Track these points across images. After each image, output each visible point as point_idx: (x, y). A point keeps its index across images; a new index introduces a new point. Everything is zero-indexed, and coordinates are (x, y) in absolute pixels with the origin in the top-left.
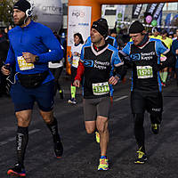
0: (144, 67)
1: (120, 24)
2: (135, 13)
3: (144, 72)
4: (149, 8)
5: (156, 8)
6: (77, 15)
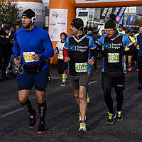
0: (113, 54)
1: (91, 24)
2: (103, 15)
3: (113, 58)
4: (113, 11)
5: (119, 10)
6: (56, 16)
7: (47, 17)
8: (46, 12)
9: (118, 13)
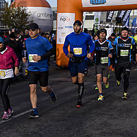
1: (97, 26)
2: (109, 18)
4: (119, 14)
5: (125, 13)
6: (64, 20)
7: (55, 21)
8: (54, 16)
9: (124, 16)
